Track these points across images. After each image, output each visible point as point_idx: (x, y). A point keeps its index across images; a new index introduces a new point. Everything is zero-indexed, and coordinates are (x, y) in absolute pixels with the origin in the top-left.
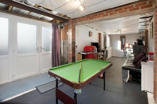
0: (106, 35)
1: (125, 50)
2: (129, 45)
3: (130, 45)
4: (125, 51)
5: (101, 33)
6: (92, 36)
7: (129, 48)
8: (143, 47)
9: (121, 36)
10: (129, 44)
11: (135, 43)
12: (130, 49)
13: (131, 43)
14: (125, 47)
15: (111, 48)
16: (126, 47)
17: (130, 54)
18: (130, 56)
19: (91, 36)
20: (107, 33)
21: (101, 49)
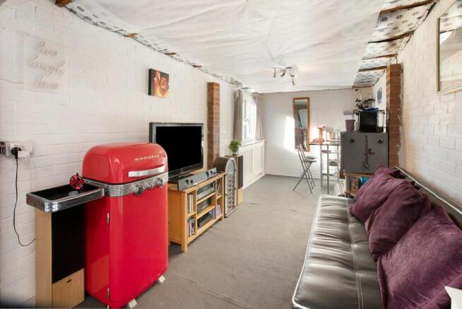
0: (240, 92)
1: (308, 151)
2: (321, 130)
3: (324, 132)
4: (307, 154)
5: (218, 85)
6: (164, 91)
7: (321, 142)
8: (380, 142)
9: (294, 99)
10: (321, 126)
11: (350, 124)
12: (325, 148)
13: (326, 125)
14: (308, 139)
15: (262, 144)
16: (311, 140)
17: (325, 166)
18: (325, 171)
19: (158, 90)
20: (244, 86)
21: (215, 152)
